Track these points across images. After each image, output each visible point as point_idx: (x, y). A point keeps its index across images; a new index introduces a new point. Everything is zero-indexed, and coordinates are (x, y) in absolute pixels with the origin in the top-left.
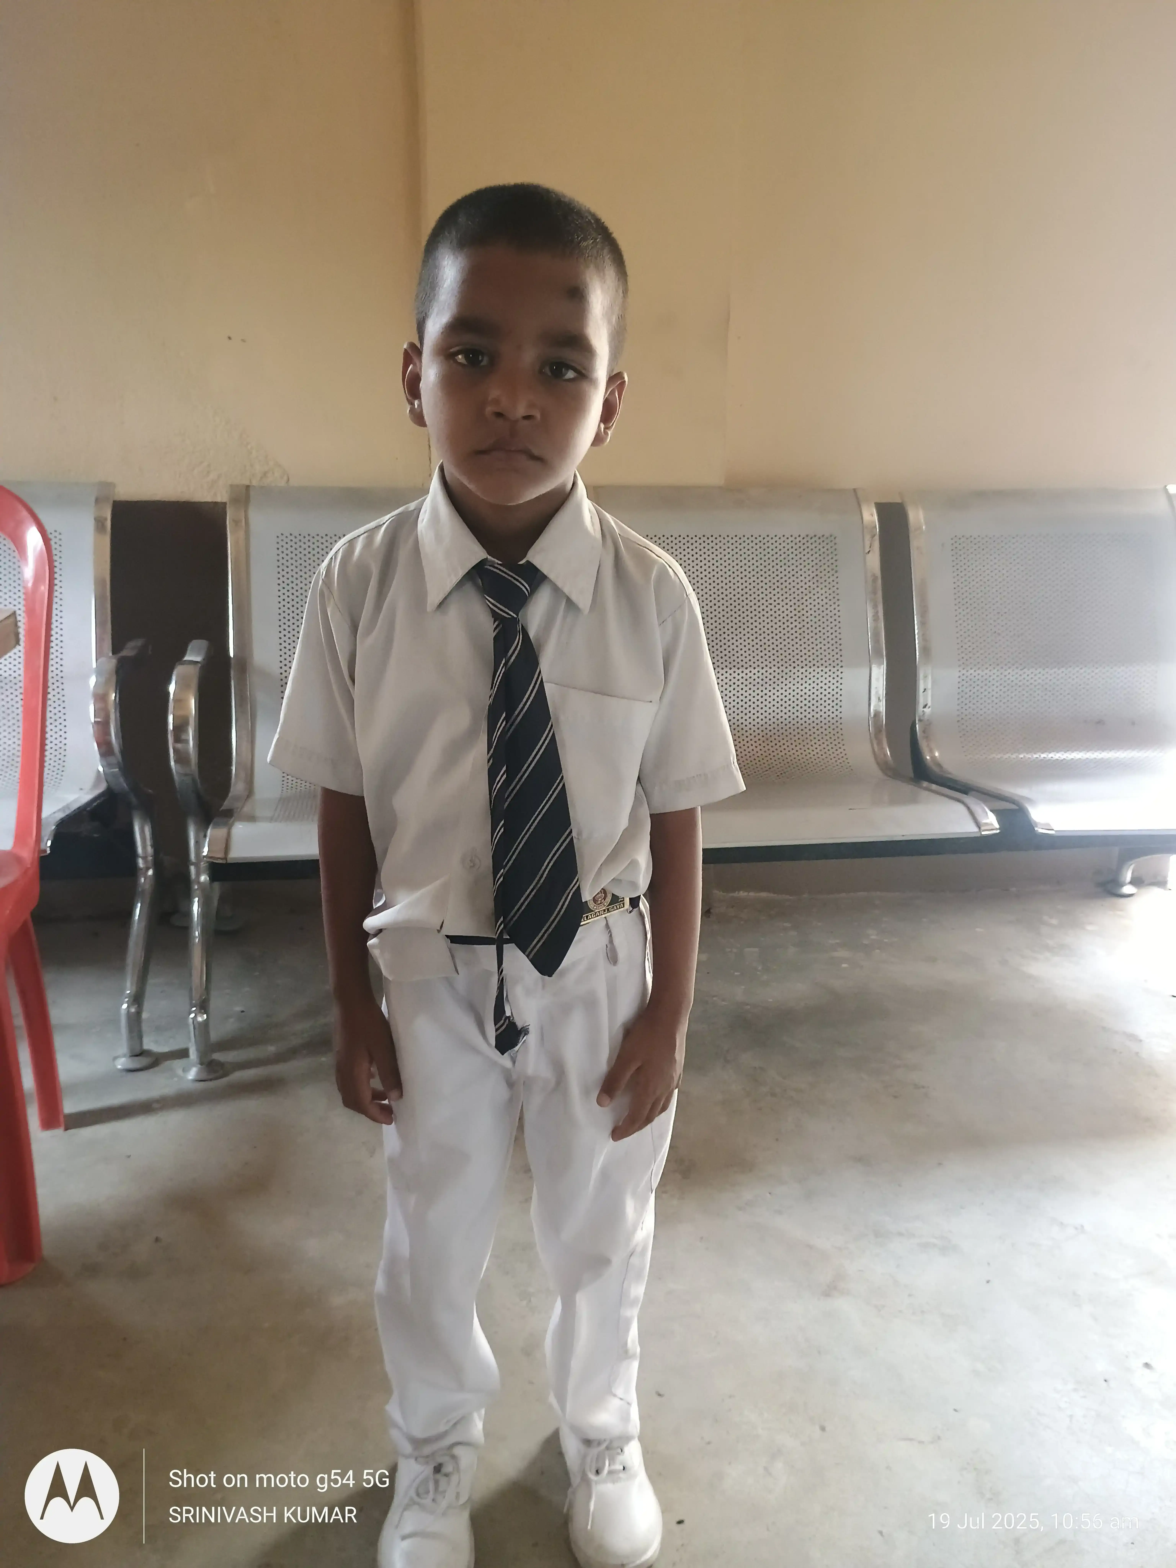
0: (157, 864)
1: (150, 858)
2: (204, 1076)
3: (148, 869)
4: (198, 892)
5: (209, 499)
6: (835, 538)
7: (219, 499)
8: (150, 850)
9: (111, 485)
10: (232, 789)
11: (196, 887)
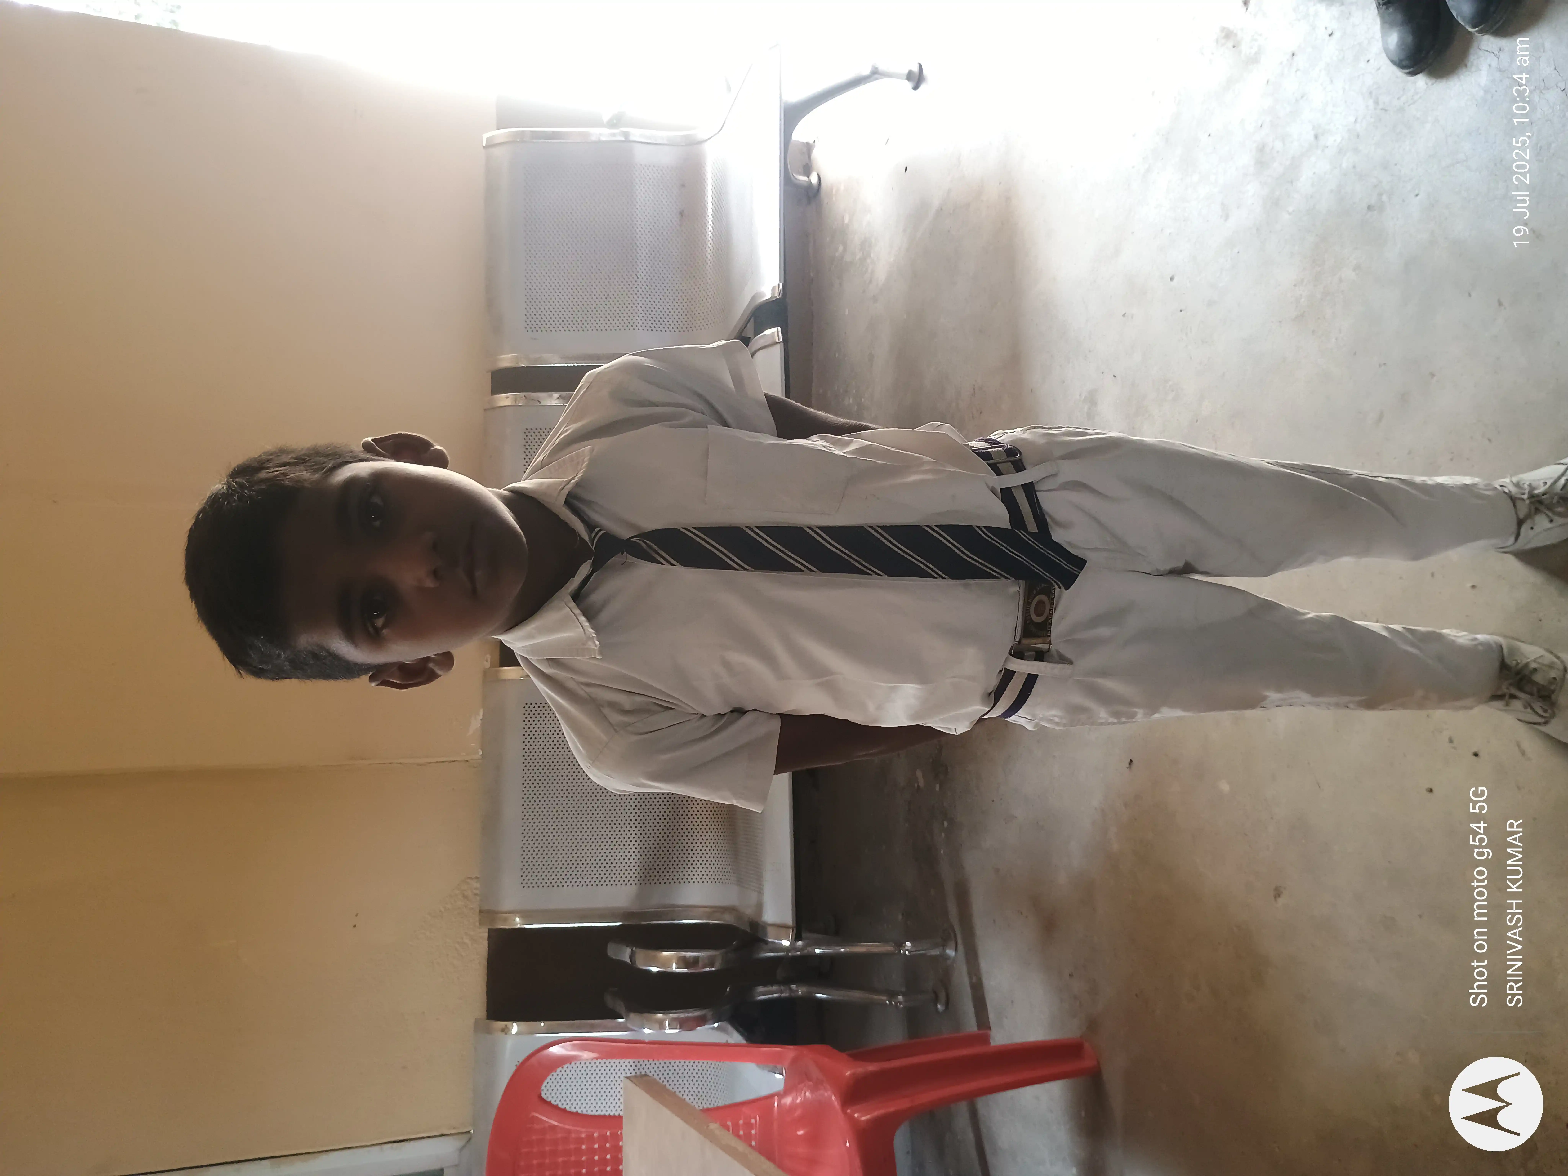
0: (787, 982)
1: (782, 988)
2: (953, 944)
3: (791, 989)
4: (810, 949)
5: (486, 943)
6: (527, 429)
7: (486, 935)
8: (775, 988)
9: (477, 1022)
10: (729, 923)
11: (806, 951)
